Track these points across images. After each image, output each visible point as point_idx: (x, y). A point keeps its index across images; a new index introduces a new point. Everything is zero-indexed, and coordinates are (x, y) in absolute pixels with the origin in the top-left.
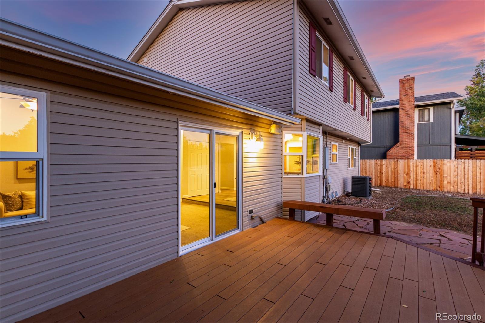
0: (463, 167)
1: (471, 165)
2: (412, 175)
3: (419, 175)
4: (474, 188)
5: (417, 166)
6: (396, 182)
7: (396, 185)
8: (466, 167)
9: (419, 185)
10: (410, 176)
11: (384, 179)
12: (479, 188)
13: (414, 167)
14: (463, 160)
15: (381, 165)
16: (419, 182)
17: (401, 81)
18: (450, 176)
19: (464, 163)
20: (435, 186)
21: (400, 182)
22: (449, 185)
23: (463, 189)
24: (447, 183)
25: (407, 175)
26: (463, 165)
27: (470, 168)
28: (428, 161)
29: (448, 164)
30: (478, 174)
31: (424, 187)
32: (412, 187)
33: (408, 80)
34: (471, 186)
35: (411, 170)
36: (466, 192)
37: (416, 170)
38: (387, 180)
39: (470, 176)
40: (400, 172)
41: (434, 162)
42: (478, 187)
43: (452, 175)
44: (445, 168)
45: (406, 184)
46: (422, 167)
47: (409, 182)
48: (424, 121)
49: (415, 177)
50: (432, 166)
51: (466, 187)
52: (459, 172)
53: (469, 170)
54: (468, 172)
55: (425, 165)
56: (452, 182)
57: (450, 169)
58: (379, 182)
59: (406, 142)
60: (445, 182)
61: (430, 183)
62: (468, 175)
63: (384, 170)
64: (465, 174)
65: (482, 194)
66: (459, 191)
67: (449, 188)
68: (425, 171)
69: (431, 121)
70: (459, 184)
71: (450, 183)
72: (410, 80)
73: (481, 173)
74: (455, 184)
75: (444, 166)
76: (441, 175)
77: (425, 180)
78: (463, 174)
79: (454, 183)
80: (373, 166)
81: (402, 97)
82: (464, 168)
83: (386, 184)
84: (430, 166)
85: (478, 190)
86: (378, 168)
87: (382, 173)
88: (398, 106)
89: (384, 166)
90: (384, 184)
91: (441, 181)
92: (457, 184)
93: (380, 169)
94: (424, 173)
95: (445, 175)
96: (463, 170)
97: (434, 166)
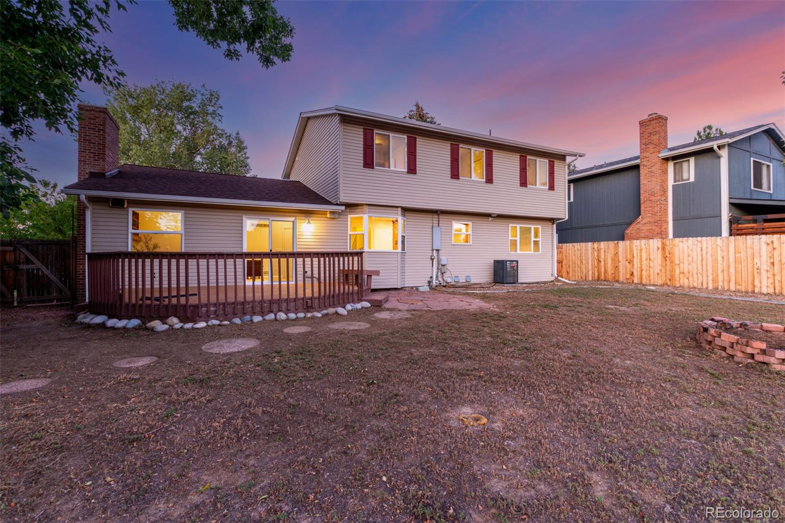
0: (699, 249)
1: (709, 245)
2: (636, 261)
3: (644, 263)
4: (715, 280)
5: (641, 250)
6: (617, 273)
7: (617, 279)
8: (704, 248)
9: (644, 277)
10: (633, 265)
11: (603, 270)
12: (722, 280)
13: (638, 251)
14: (699, 239)
15: (599, 250)
16: (644, 273)
17: (642, 124)
18: (683, 263)
19: (701, 242)
20: (664, 278)
21: (621, 274)
22: (682, 276)
23: (700, 282)
24: (680, 273)
25: (629, 263)
26: (699, 245)
27: (709, 249)
28: (655, 241)
29: (681, 244)
30: (720, 258)
31: (650, 281)
32: (636, 281)
33: (650, 121)
34: (710, 278)
35: (635, 255)
36: (705, 286)
37: (641, 256)
38: (606, 272)
39: (708, 261)
40: (621, 259)
41: (663, 243)
42: (720, 278)
43: (686, 262)
44: (676, 251)
45: (628, 276)
46: (648, 250)
47: (632, 274)
48: (683, 180)
49: (639, 266)
50: (660, 249)
51: (705, 279)
52: (695, 257)
53: (707, 253)
54: (707, 256)
55: (651, 247)
56: (686, 271)
57: (683, 252)
58: (596, 275)
59: (650, 215)
60: (677, 272)
61: (658, 274)
62: (707, 261)
63: (602, 256)
64: (703, 260)
65: (725, 289)
66: (696, 285)
67: (682, 282)
68: (652, 258)
69: (692, 179)
70: (695, 275)
71: (683, 273)
72: (653, 120)
73: (723, 257)
74: (690, 275)
75: (676, 247)
76: (672, 262)
77: (652, 270)
78: (700, 258)
79: (689, 273)
80: (590, 252)
81: (644, 147)
82: (702, 250)
83: (605, 278)
84: (658, 248)
85: (720, 283)
86: (596, 254)
87: (600, 262)
88: (638, 161)
89: (602, 251)
90: (603, 277)
91: (672, 270)
92: (693, 275)
93: (598, 256)
94: (650, 260)
95: (677, 262)
96: (699, 252)
97: (663, 249)
